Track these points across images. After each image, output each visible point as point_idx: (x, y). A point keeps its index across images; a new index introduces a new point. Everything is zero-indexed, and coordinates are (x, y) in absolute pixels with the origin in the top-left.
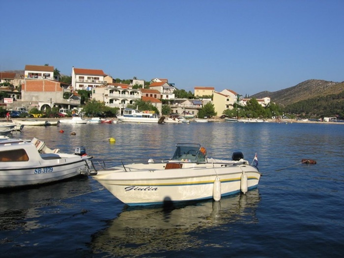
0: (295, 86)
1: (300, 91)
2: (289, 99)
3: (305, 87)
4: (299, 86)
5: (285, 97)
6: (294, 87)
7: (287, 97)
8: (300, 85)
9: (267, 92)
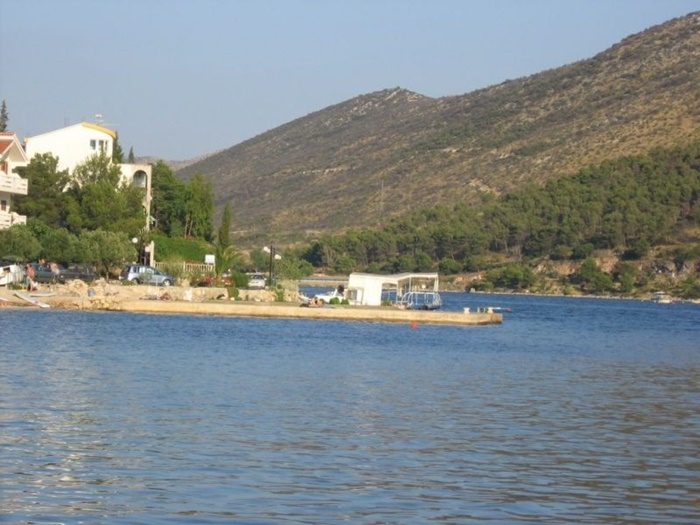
0: (599, 58)
1: (631, 93)
2: (542, 147)
3: (666, 63)
4: (627, 57)
5: (518, 133)
6: (589, 67)
7: (534, 139)
8: (633, 49)
9: (402, 93)
